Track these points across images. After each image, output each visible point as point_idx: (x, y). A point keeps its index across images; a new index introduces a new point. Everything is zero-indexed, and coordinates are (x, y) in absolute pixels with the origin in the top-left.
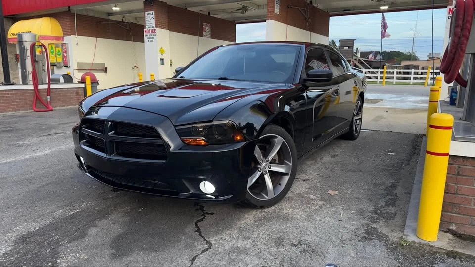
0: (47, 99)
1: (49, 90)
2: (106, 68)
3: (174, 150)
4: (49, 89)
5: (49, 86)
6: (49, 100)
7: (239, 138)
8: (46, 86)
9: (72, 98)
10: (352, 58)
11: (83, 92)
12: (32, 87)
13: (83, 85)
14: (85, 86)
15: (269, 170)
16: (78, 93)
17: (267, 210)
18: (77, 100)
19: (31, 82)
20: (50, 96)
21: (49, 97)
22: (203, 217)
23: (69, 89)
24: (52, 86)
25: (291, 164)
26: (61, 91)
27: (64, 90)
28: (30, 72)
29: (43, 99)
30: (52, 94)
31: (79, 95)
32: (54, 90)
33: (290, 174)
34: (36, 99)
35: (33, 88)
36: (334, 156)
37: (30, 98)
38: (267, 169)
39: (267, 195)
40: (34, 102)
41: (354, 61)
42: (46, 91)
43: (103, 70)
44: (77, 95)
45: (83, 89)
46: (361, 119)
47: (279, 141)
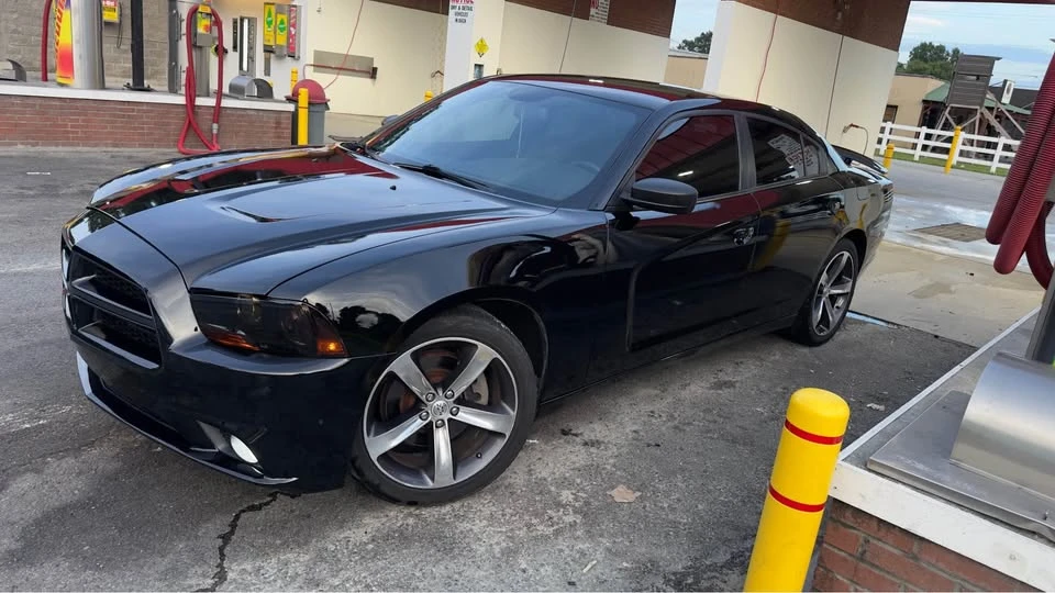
0: (212, 130)
1: (218, 111)
2: (375, 70)
3: (178, 348)
4: (218, 109)
5: (219, 102)
6: (215, 131)
7: (332, 347)
8: (211, 102)
9: (265, 133)
10: (981, 105)
11: (290, 121)
12: (181, 100)
13: (291, 107)
14: (297, 110)
15: (450, 420)
16: (278, 123)
17: (425, 512)
18: (275, 137)
19: (183, 90)
20: (217, 123)
21: (215, 126)
22: (269, 499)
23: (261, 113)
24: (226, 103)
25: (513, 414)
26: (243, 116)
27: (252, 113)
28: (184, 68)
29: (204, 127)
30: (224, 120)
31: (280, 128)
32: (228, 111)
33: (508, 435)
34: (187, 130)
35: (184, 103)
36: (720, 385)
37: (176, 123)
38: (446, 416)
39: (433, 479)
40: (183, 134)
41: (986, 112)
42: (212, 111)
43: (368, 72)
44: (276, 128)
45: (290, 115)
46: (849, 296)
47: (484, 354)
